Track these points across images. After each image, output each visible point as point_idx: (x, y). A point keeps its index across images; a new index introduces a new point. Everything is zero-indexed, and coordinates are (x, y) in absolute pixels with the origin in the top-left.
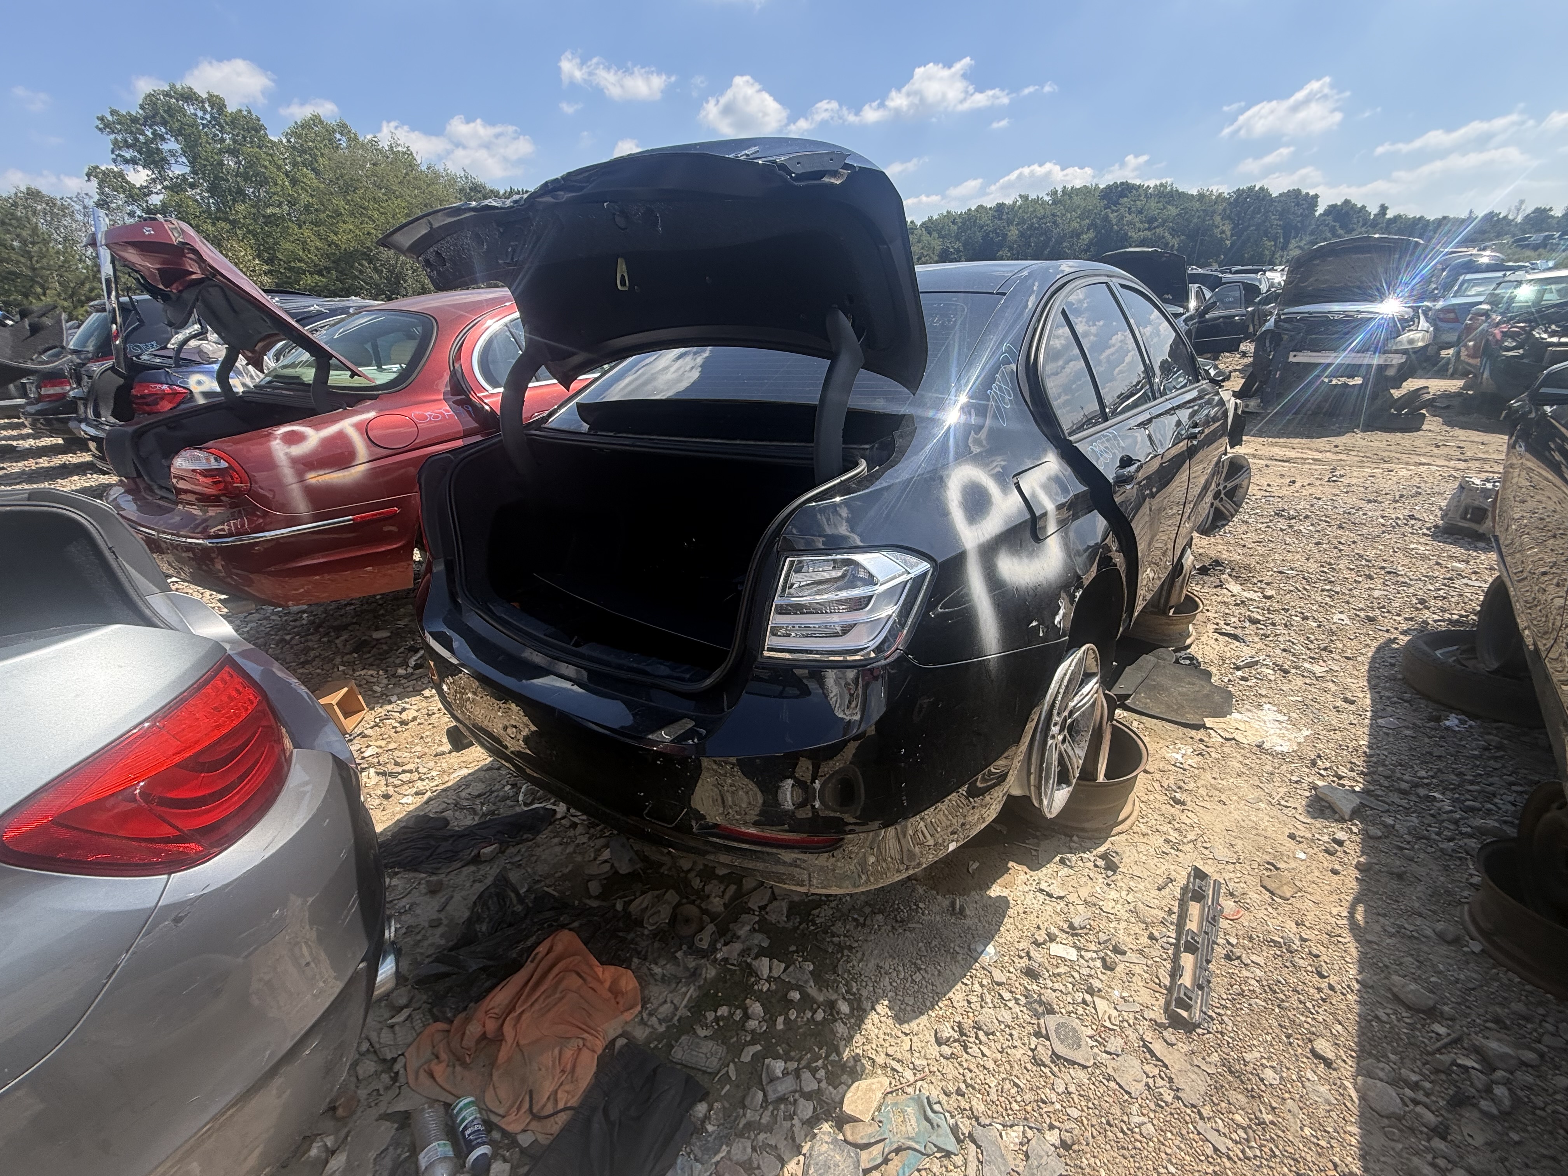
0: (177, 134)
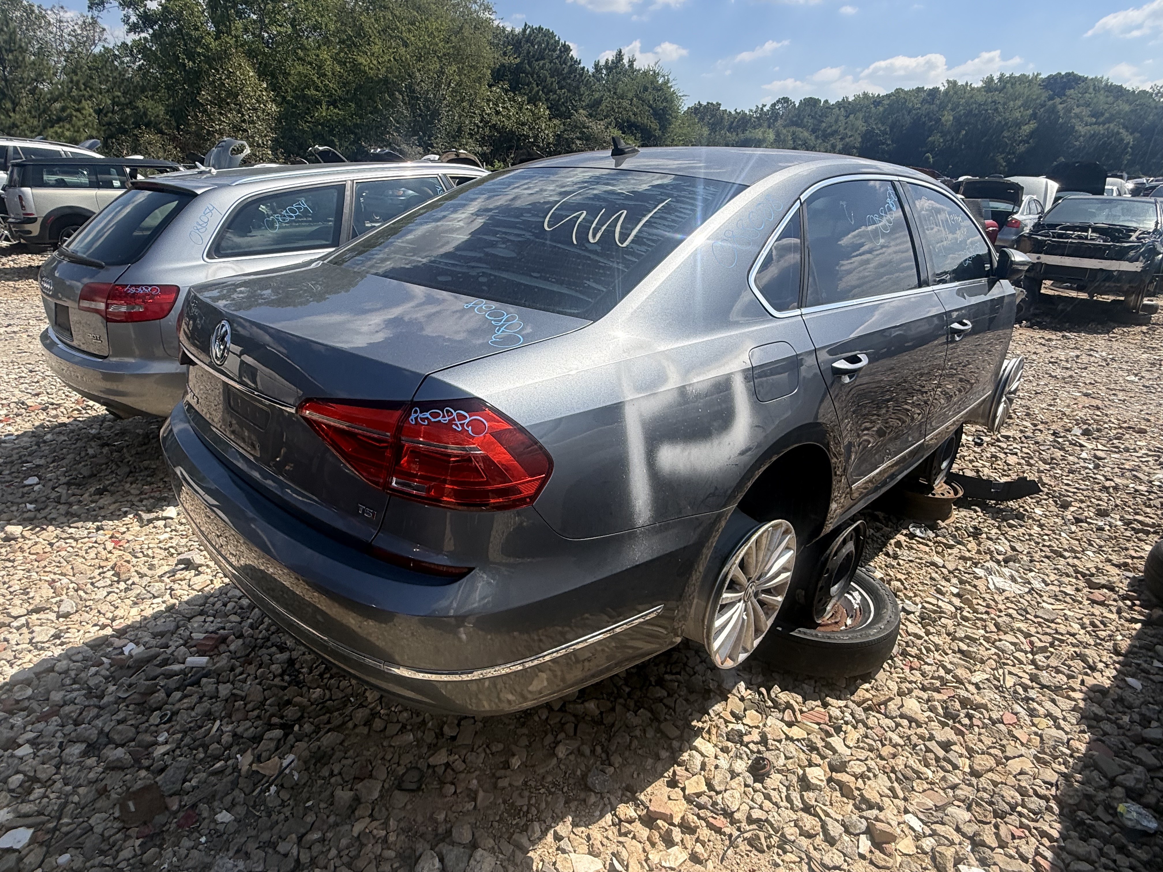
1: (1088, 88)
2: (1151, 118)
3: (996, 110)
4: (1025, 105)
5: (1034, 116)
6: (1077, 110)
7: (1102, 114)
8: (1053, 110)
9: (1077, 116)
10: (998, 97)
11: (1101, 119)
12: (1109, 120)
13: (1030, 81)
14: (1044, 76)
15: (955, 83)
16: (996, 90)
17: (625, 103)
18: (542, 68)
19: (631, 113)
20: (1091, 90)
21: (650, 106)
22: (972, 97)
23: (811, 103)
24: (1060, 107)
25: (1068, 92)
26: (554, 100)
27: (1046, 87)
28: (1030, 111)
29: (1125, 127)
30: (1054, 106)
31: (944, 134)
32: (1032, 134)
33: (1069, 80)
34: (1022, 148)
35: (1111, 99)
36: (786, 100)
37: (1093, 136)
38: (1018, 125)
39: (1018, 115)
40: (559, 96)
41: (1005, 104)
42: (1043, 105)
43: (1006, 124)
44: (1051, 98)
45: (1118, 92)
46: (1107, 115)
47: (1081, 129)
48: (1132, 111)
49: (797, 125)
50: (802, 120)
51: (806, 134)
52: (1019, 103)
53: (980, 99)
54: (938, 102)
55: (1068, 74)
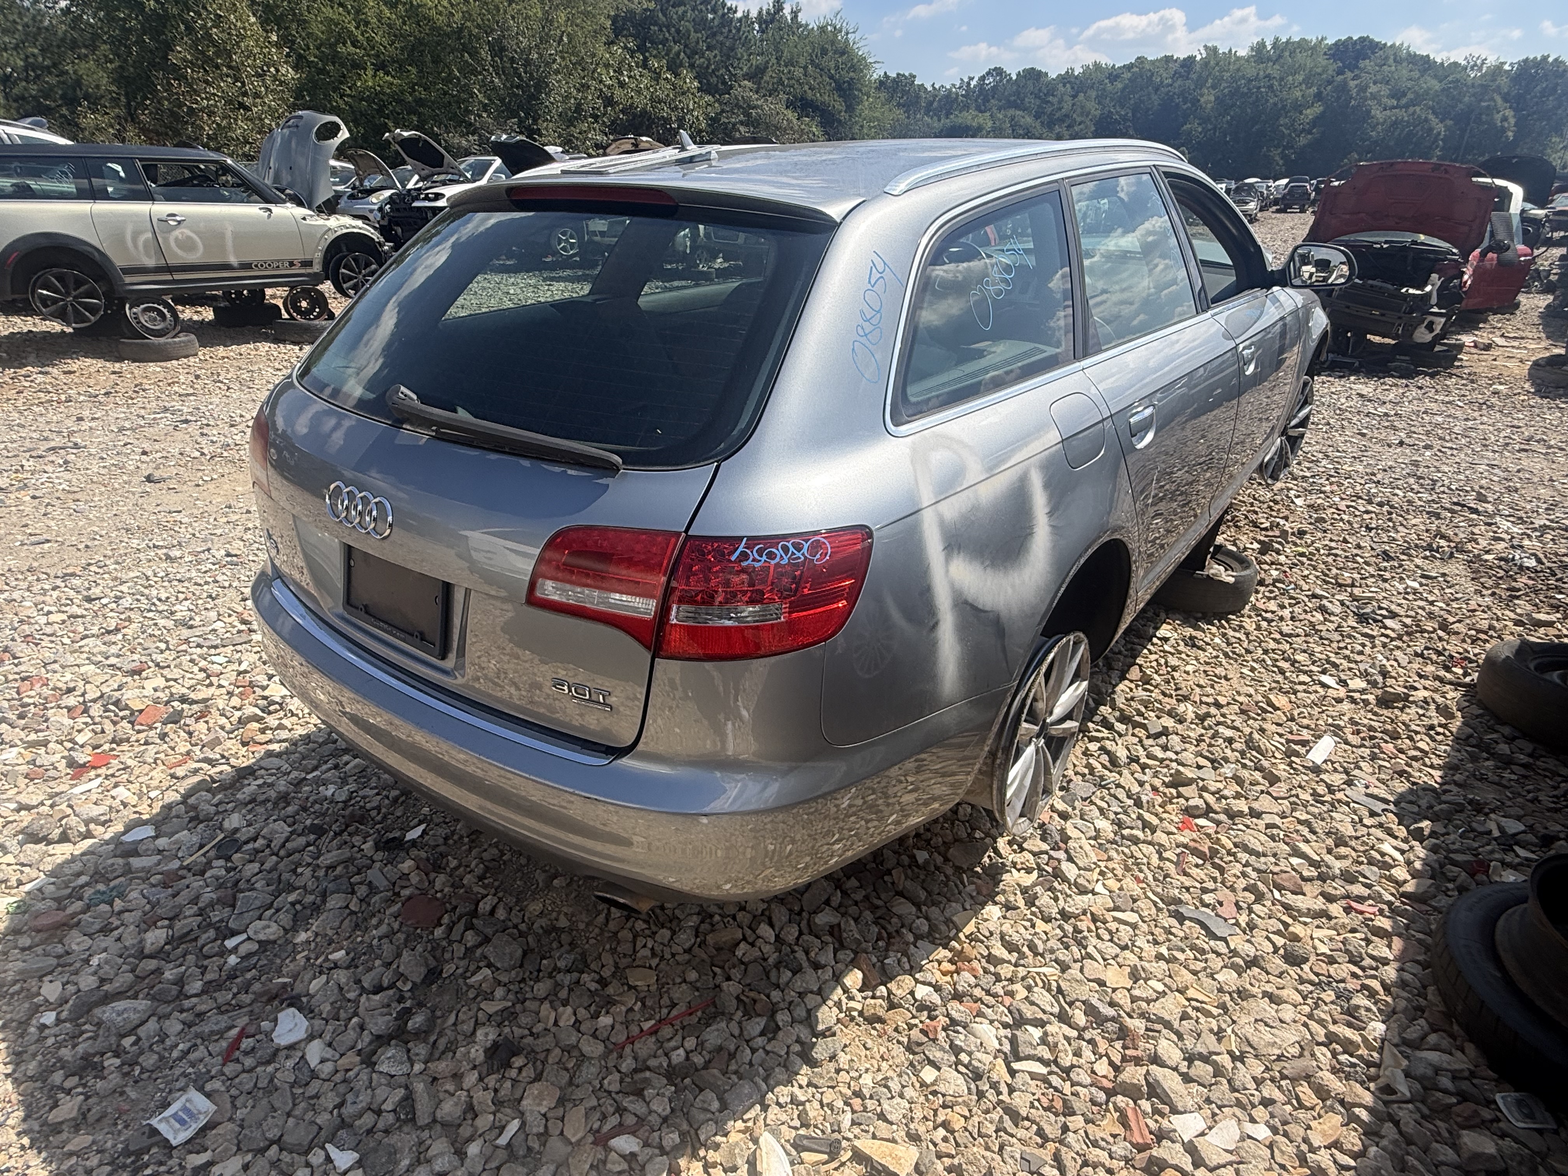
1: (1387, 58)
2: (1466, 99)
3: (1271, 87)
4: (1308, 82)
5: (1318, 96)
6: (1373, 89)
7: (1404, 94)
8: (1343, 88)
9: (1374, 97)
10: (1274, 70)
11: (1404, 101)
12: (1413, 103)
13: (1314, 48)
14: (1330, 41)
15: (1215, 49)
16: (1269, 59)
17: (798, 72)
18: (682, 18)
19: (806, 87)
20: (1391, 61)
21: (831, 77)
22: (1238, 70)
23: (1033, 75)
24: (1352, 84)
25: (1362, 64)
26: (700, 66)
27: (1333, 56)
28: (1314, 89)
29: (1434, 113)
30: (1345, 83)
31: (1204, 121)
32: (1315, 122)
33: (1363, 47)
34: (1303, 141)
35: (1415, 74)
36: (999, 71)
37: (1395, 124)
38: (1298, 108)
39: (1299, 94)
40: (709, 60)
41: (1282, 79)
42: (1329, 82)
43: (1284, 107)
44: (1340, 72)
45: (1425, 64)
46: (1410, 96)
47: (1378, 113)
48: (1443, 90)
49: (1017, 107)
50: (1023, 100)
51: (1029, 120)
52: (1300, 78)
53: (1250, 72)
54: (1194, 76)
55: (1362, 40)
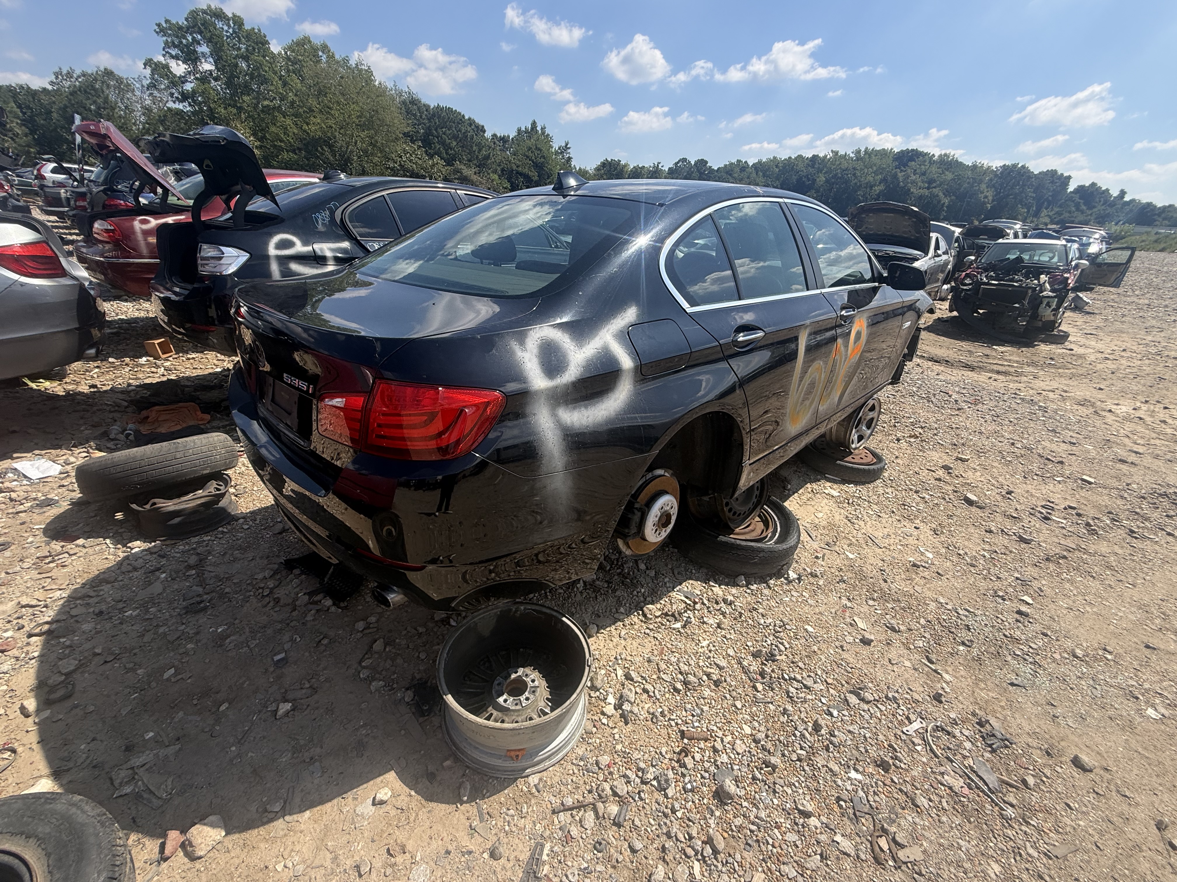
0: (209, 41)
